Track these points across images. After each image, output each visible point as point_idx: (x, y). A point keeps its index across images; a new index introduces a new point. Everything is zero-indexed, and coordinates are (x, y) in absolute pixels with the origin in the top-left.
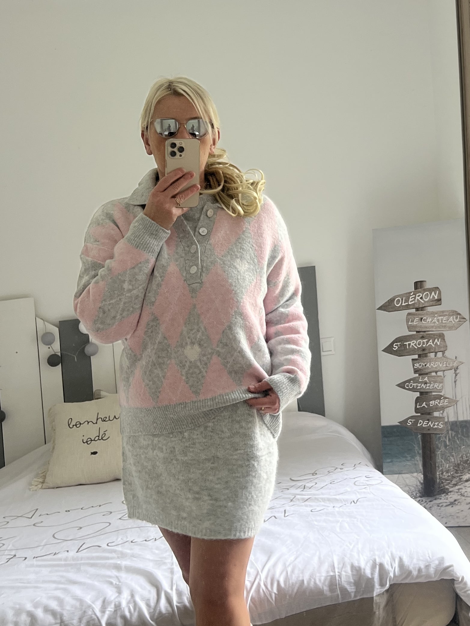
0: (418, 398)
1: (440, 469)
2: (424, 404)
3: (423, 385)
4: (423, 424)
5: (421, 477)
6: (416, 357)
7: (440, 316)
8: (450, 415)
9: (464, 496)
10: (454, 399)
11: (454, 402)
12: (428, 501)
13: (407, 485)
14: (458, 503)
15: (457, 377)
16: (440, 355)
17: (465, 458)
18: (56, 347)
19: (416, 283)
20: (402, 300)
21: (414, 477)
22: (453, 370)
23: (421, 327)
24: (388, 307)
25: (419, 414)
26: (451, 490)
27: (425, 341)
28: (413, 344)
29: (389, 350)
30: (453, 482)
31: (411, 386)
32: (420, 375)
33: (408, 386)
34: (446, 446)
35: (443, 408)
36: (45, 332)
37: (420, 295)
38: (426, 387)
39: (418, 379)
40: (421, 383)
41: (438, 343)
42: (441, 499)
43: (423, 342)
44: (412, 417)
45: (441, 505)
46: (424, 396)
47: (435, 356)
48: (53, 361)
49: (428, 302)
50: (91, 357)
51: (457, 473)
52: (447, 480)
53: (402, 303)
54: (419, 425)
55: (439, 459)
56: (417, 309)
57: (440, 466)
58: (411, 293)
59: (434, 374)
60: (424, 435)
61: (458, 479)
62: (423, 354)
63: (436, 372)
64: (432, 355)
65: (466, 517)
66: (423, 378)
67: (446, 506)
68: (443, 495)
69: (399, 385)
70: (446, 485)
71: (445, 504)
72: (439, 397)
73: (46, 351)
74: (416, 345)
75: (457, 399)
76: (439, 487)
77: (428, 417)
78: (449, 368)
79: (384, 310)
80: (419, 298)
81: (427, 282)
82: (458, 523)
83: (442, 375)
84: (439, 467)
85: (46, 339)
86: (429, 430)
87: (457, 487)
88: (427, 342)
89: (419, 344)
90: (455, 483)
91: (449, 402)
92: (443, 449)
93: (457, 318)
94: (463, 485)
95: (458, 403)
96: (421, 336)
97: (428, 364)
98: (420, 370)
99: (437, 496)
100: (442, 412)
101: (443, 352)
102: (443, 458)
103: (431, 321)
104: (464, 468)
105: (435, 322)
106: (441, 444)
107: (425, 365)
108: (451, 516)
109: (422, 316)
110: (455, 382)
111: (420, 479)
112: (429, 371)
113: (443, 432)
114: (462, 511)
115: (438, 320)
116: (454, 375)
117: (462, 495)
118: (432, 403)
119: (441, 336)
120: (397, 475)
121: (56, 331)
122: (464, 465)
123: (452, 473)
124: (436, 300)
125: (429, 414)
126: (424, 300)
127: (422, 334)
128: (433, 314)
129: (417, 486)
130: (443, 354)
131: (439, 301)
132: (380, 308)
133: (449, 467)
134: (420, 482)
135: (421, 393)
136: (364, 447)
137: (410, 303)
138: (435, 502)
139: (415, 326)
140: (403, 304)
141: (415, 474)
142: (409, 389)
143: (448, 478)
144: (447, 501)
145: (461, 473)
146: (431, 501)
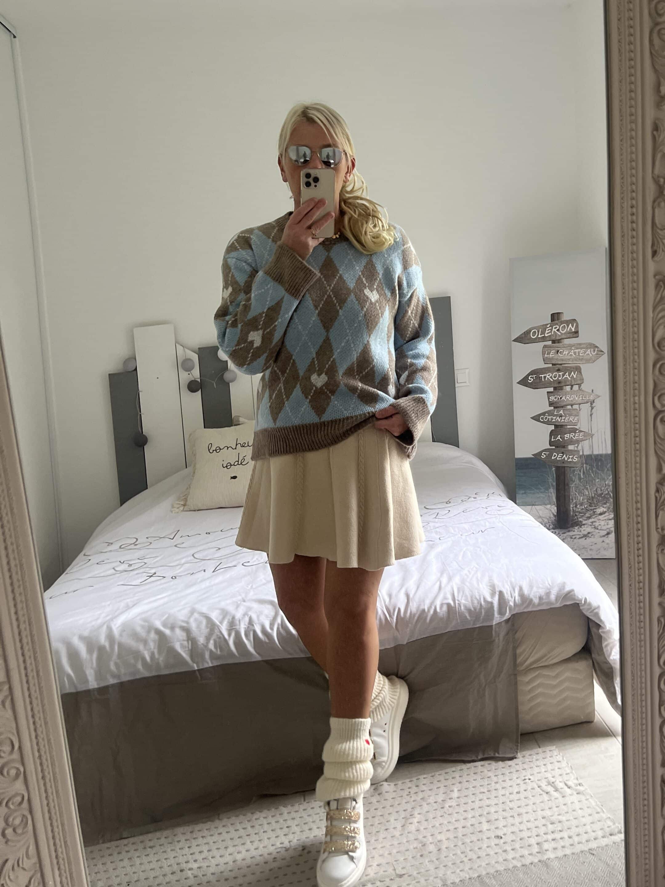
0: (552, 430)
1: (574, 501)
2: (558, 437)
3: (558, 418)
4: (557, 457)
5: (554, 509)
6: (551, 389)
7: (577, 349)
8: (585, 448)
9: (598, 529)
10: (590, 432)
11: (589, 435)
12: (561, 533)
13: (540, 517)
14: (591, 536)
15: (594, 410)
16: (576, 388)
17: (599, 492)
18: (196, 374)
19: (553, 315)
20: (538, 331)
21: (547, 509)
23: (557, 359)
24: (524, 338)
25: (554, 447)
26: (584, 522)
27: (561, 374)
29: (524, 382)
30: (587, 515)
31: (546, 419)
32: (555, 407)
33: (542, 419)
35: (578, 442)
36: (184, 358)
37: (556, 327)
38: (561, 420)
39: (553, 412)
40: (556, 416)
41: (575, 376)
42: (574, 531)
43: (559, 375)
44: (546, 449)
45: (574, 537)
46: (559, 428)
47: (571, 389)
48: (193, 387)
49: (564, 334)
50: (230, 384)
51: (591, 506)
52: (580, 513)
53: (538, 335)
54: (553, 458)
55: (573, 491)
56: (554, 342)
57: (574, 499)
58: (548, 324)
59: (569, 407)
60: (558, 468)
61: (592, 512)
62: (558, 386)
63: (572, 405)
64: (568, 388)
65: (599, 549)
66: (559, 411)
67: (580, 538)
68: (576, 528)
69: (533, 418)
70: (580, 518)
71: (578, 537)
72: (574, 431)
73: (185, 377)
74: (551, 377)
75: (593, 432)
76: (573, 520)
77: (563, 450)
78: (585, 401)
79: (520, 342)
80: (555, 330)
81: (565, 314)
82: (591, 555)
83: (578, 408)
84: (572, 499)
85: (186, 365)
86: (563, 463)
87: (591, 520)
88: (563, 375)
89: (555, 377)
90: (589, 516)
91: (584, 436)
92: (577, 481)
93: (594, 351)
94: (598, 518)
95: (593, 437)
97: (564, 397)
98: (556, 402)
99: (571, 529)
100: (576, 445)
101: (579, 385)
102: (578, 491)
103: (568, 354)
104: (599, 501)
106: (575, 477)
107: (561, 398)
108: (583, 548)
109: (559, 349)
110: (591, 415)
111: (553, 511)
112: (564, 404)
113: (578, 466)
114: (595, 544)
116: (590, 408)
117: (596, 528)
118: (567, 436)
119: (578, 369)
120: (531, 507)
121: (195, 358)
122: (599, 498)
123: (585, 506)
124: (573, 332)
125: (564, 447)
126: (560, 333)
127: (558, 367)
128: (570, 347)
129: (550, 517)
130: (579, 387)
131: (576, 334)
132: (516, 340)
133: (583, 500)
134: (553, 514)
135: (556, 426)
136: (497, 479)
137: (546, 335)
138: (568, 534)
139: (551, 359)
141: (549, 506)
142: (544, 422)
143: (581, 511)
144: (580, 533)
145: (595, 506)
146: (564, 533)
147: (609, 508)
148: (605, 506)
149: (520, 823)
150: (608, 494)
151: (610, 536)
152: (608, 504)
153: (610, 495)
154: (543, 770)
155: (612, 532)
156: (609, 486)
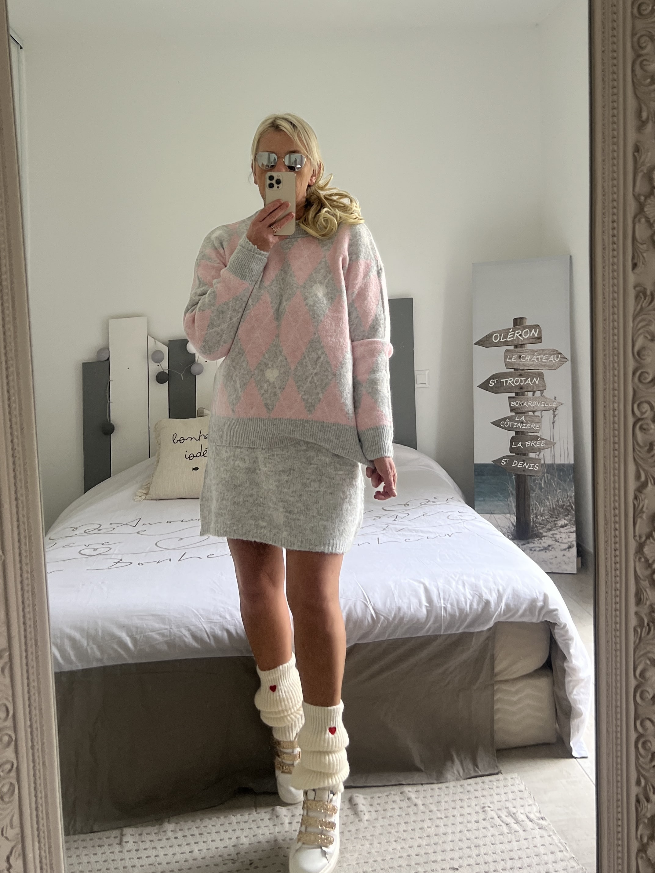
0: (513, 438)
1: (535, 512)
2: (520, 444)
3: (519, 424)
4: (518, 464)
5: (514, 519)
6: (513, 395)
7: (540, 354)
8: (547, 457)
9: (558, 542)
10: (552, 441)
11: (551, 444)
12: (520, 544)
13: (500, 525)
14: (553, 548)
15: (556, 418)
16: (538, 394)
17: (561, 503)
18: (164, 366)
19: (516, 320)
20: (500, 336)
21: (506, 518)
22: (551, 411)
23: (519, 364)
24: (485, 342)
25: (514, 454)
26: (544, 534)
27: (523, 379)
28: (510, 382)
29: (485, 386)
30: (548, 527)
31: (507, 424)
32: (516, 413)
33: (503, 424)
34: (541, 488)
35: (539, 450)
36: (155, 350)
37: (519, 332)
38: (522, 426)
39: (514, 418)
40: (518, 422)
41: (537, 382)
42: (534, 543)
43: (521, 381)
44: (506, 456)
45: (533, 549)
46: (519, 436)
47: (533, 395)
48: (161, 378)
49: (527, 339)
50: (196, 376)
51: (551, 517)
52: (540, 524)
53: (500, 339)
54: (513, 465)
55: (533, 501)
56: (516, 346)
57: (534, 509)
58: (510, 329)
59: (531, 413)
60: (518, 476)
61: (553, 524)
62: (520, 392)
63: (534, 412)
64: (530, 394)
65: (560, 563)
66: (520, 417)
67: (540, 551)
68: (536, 539)
69: (493, 423)
70: (540, 529)
71: (538, 549)
72: (536, 438)
73: (155, 368)
74: (513, 382)
75: (555, 441)
76: (533, 531)
77: (524, 457)
78: (547, 408)
79: (482, 345)
80: (518, 335)
81: (527, 320)
82: (551, 569)
83: (540, 416)
85: (157, 356)
86: (524, 471)
87: (552, 532)
88: (525, 381)
89: (516, 382)
90: (550, 528)
91: (546, 444)
92: (538, 491)
93: (557, 357)
94: (558, 530)
95: (555, 446)
96: (519, 374)
97: (525, 404)
98: (517, 408)
99: (530, 540)
100: (538, 453)
101: (542, 391)
102: (538, 501)
103: (530, 359)
104: (559, 513)
105: (534, 360)
106: (536, 486)
107: (523, 404)
109: (521, 354)
110: (553, 423)
111: (512, 521)
112: (526, 410)
113: (539, 475)
114: (556, 557)
115: (538, 359)
116: (553, 416)
117: (556, 540)
118: (528, 444)
119: (540, 375)
120: (489, 515)
121: (165, 349)
122: (560, 509)
123: (546, 517)
124: (536, 338)
125: (525, 454)
126: (523, 338)
127: (519, 372)
128: (532, 352)
129: (509, 527)
130: (542, 394)
131: (539, 339)
132: (477, 343)
133: (543, 510)
134: (513, 524)
135: (517, 433)
136: (455, 484)
137: (508, 340)
138: (529, 545)
139: (513, 364)
140: (502, 340)
141: (508, 516)
142: (504, 428)
143: (542, 523)
144: (540, 545)
145: (557, 518)
146: (524, 545)
147: (571, 520)
148: (566, 518)
149: (477, 856)
150: (570, 506)
151: (571, 550)
152: (570, 516)
153: (572, 507)
154: (504, 799)
155: (573, 546)
156: (571, 497)
